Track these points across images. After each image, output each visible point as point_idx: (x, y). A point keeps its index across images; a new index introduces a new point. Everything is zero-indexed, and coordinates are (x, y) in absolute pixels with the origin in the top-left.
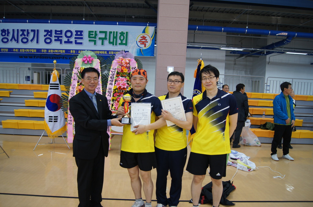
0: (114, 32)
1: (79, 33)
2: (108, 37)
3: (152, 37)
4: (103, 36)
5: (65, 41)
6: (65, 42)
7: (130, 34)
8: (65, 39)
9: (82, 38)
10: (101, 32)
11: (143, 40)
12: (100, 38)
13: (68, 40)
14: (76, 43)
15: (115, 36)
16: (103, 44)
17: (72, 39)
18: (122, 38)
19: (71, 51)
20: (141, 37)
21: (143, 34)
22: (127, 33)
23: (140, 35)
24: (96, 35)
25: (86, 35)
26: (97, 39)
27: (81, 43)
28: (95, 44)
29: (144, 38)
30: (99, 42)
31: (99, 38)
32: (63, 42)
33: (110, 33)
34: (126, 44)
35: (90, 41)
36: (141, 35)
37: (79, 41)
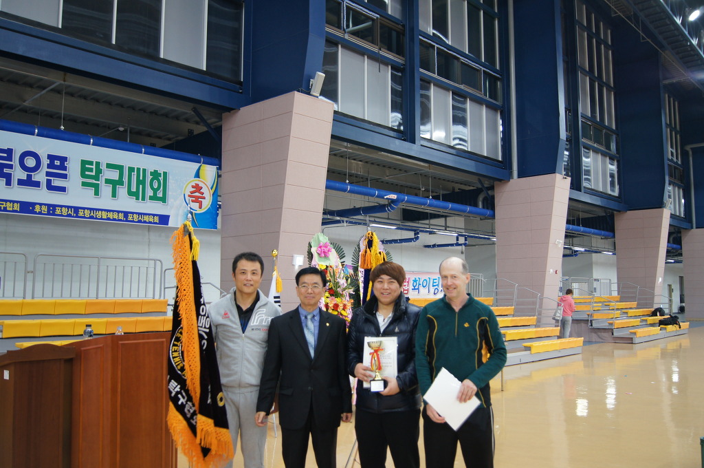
0: (139, 169)
1: (58, 164)
2: (125, 180)
3: (212, 189)
4: (114, 175)
5: (19, 180)
6: (21, 182)
7: (171, 177)
8: (18, 173)
9: (65, 176)
10: (109, 166)
11: (197, 194)
12: (108, 181)
13: (29, 177)
14: (50, 187)
15: (141, 179)
16: (114, 195)
17: (40, 176)
18: (156, 186)
19: (37, 209)
20: (193, 187)
21: (196, 181)
22: (165, 174)
23: (191, 182)
24: (99, 171)
25: (74, 168)
26: (102, 182)
27: (63, 189)
28: (97, 193)
29: (197, 188)
30: (106, 190)
31: (106, 179)
32: (15, 182)
33: (131, 170)
34: (163, 199)
35: (84, 184)
36: (193, 181)
37: (57, 182)
